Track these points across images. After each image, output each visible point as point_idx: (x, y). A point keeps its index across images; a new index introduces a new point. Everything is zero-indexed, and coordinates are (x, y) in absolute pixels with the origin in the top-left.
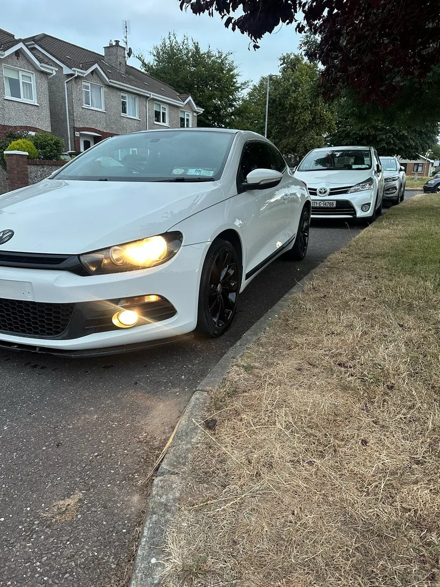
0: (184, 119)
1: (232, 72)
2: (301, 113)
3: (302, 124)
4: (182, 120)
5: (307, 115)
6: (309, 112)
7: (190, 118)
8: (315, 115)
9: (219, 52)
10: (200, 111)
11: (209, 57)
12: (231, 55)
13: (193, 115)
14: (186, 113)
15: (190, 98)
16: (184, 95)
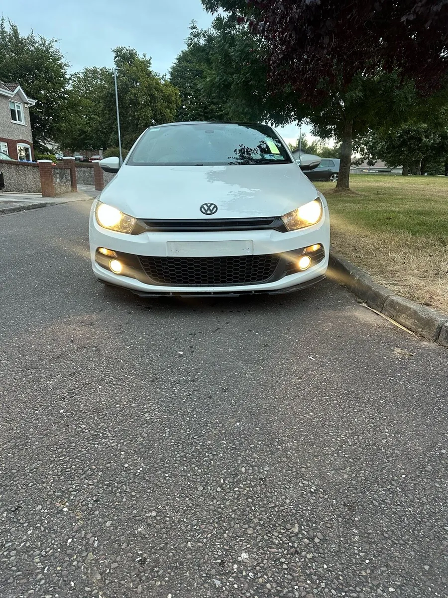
0: (15, 110)
1: (59, 62)
2: (142, 109)
3: (144, 119)
4: (13, 112)
5: (148, 111)
6: (150, 108)
7: (21, 110)
8: (155, 112)
9: (42, 39)
10: (32, 103)
11: (32, 43)
12: (55, 43)
13: (24, 107)
14: (16, 104)
15: (19, 87)
16: (13, 84)
